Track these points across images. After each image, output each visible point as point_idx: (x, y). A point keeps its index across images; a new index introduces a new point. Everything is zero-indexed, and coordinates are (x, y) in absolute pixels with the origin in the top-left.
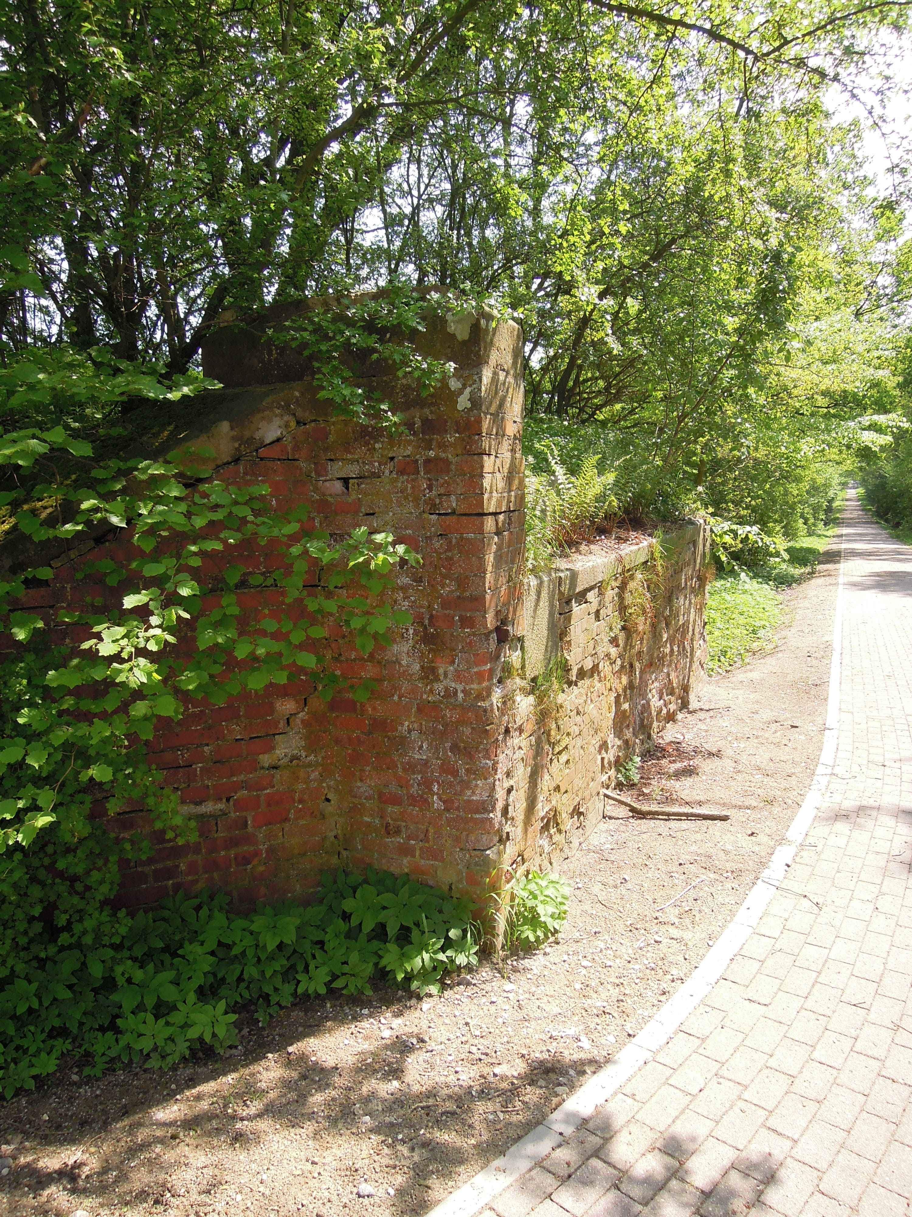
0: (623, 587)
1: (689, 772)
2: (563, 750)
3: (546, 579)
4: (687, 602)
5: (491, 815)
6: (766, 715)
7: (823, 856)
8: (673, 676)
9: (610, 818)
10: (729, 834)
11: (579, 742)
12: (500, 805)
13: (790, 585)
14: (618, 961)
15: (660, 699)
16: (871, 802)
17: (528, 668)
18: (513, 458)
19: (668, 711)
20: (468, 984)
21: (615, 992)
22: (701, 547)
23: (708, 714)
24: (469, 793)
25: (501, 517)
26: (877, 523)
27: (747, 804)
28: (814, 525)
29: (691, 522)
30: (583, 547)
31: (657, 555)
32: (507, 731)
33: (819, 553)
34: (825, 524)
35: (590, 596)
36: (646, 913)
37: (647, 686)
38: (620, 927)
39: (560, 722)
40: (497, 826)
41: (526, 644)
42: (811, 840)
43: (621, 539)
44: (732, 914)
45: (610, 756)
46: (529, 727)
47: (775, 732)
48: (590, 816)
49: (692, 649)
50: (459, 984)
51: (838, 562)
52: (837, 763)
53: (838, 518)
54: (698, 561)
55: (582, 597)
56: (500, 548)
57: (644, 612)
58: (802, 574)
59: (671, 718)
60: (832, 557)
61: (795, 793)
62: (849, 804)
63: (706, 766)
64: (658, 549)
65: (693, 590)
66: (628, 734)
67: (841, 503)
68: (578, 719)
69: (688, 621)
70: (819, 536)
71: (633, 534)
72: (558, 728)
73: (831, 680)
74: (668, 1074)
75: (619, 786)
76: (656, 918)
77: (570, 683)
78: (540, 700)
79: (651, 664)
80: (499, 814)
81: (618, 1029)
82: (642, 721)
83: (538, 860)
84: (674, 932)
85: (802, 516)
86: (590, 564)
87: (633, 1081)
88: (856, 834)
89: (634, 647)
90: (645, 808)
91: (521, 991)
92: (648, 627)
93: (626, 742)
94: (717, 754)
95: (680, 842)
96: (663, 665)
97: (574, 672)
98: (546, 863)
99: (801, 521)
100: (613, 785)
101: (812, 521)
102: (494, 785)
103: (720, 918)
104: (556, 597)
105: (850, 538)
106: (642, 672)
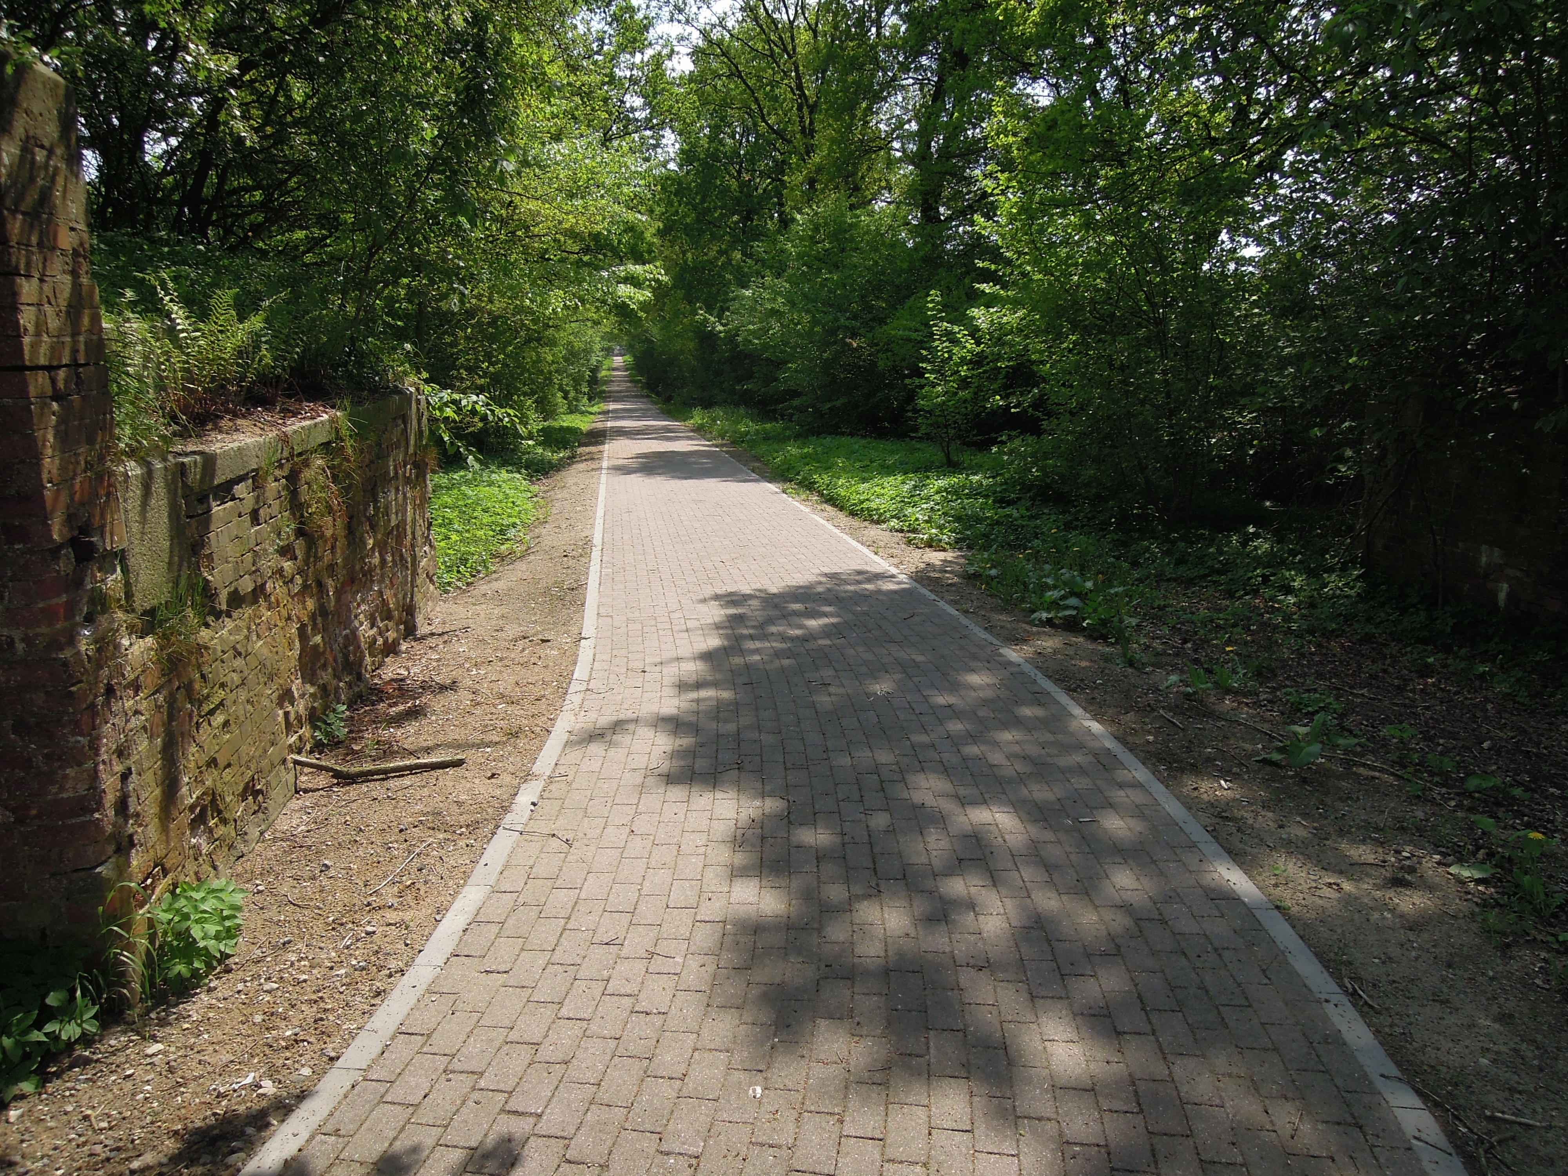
0: (293, 478)
1: (415, 713)
2: (217, 708)
3: (158, 465)
4: (400, 496)
5: (97, 815)
6: (513, 630)
7: (574, 786)
8: (388, 594)
9: (306, 791)
10: (463, 781)
11: (243, 695)
12: (110, 798)
13: (547, 473)
14: (315, 971)
15: (372, 626)
16: (629, 715)
17: (138, 597)
18: (76, 286)
19: (386, 641)
20: (87, 1062)
21: (310, 1012)
22: (415, 423)
23: (441, 640)
24: (54, 789)
25: (62, 374)
26: (648, 396)
27: (487, 740)
28: (577, 400)
29: (397, 391)
30: (225, 423)
31: (344, 432)
32: (110, 691)
33: (582, 433)
34: (590, 399)
35: (240, 490)
36: (356, 901)
37: (349, 610)
38: (319, 927)
39: (206, 669)
40: (109, 829)
41: (132, 561)
42: (561, 770)
43: (289, 411)
44: (466, 876)
45: (301, 707)
46: (150, 681)
47: (524, 650)
48: (273, 794)
49: (414, 558)
50: (70, 1068)
51: (603, 443)
52: (594, 675)
53: (604, 392)
54: (412, 442)
55: (225, 491)
56: (63, 420)
57: (330, 510)
58: (562, 459)
59: (391, 649)
60: (597, 437)
61: (544, 719)
62: (605, 720)
63: (437, 703)
64: (345, 426)
65: (408, 481)
66: (326, 676)
67: (608, 373)
68: (239, 662)
69: (404, 521)
70: (582, 413)
71: (307, 405)
72: (203, 676)
73: (590, 582)
74: (383, 1090)
75: (318, 747)
76: (369, 904)
77: (218, 615)
78: (165, 639)
79: (352, 580)
80: (111, 813)
81: (316, 1056)
82: (346, 657)
83: (191, 867)
84: (391, 916)
85: (561, 389)
86: (236, 444)
87: (337, 1114)
88: (612, 752)
89: (321, 559)
90: (355, 769)
91: (173, 1049)
92: (341, 532)
93: (324, 688)
94: (453, 686)
95: (402, 804)
96: (372, 582)
97: (223, 595)
98: (206, 867)
99: (560, 394)
100: (308, 747)
101: (572, 394)
102: (96, 771)
103: (451, 883)
104: (180, 491)
105: (617, 415)
106: (337, 592)
